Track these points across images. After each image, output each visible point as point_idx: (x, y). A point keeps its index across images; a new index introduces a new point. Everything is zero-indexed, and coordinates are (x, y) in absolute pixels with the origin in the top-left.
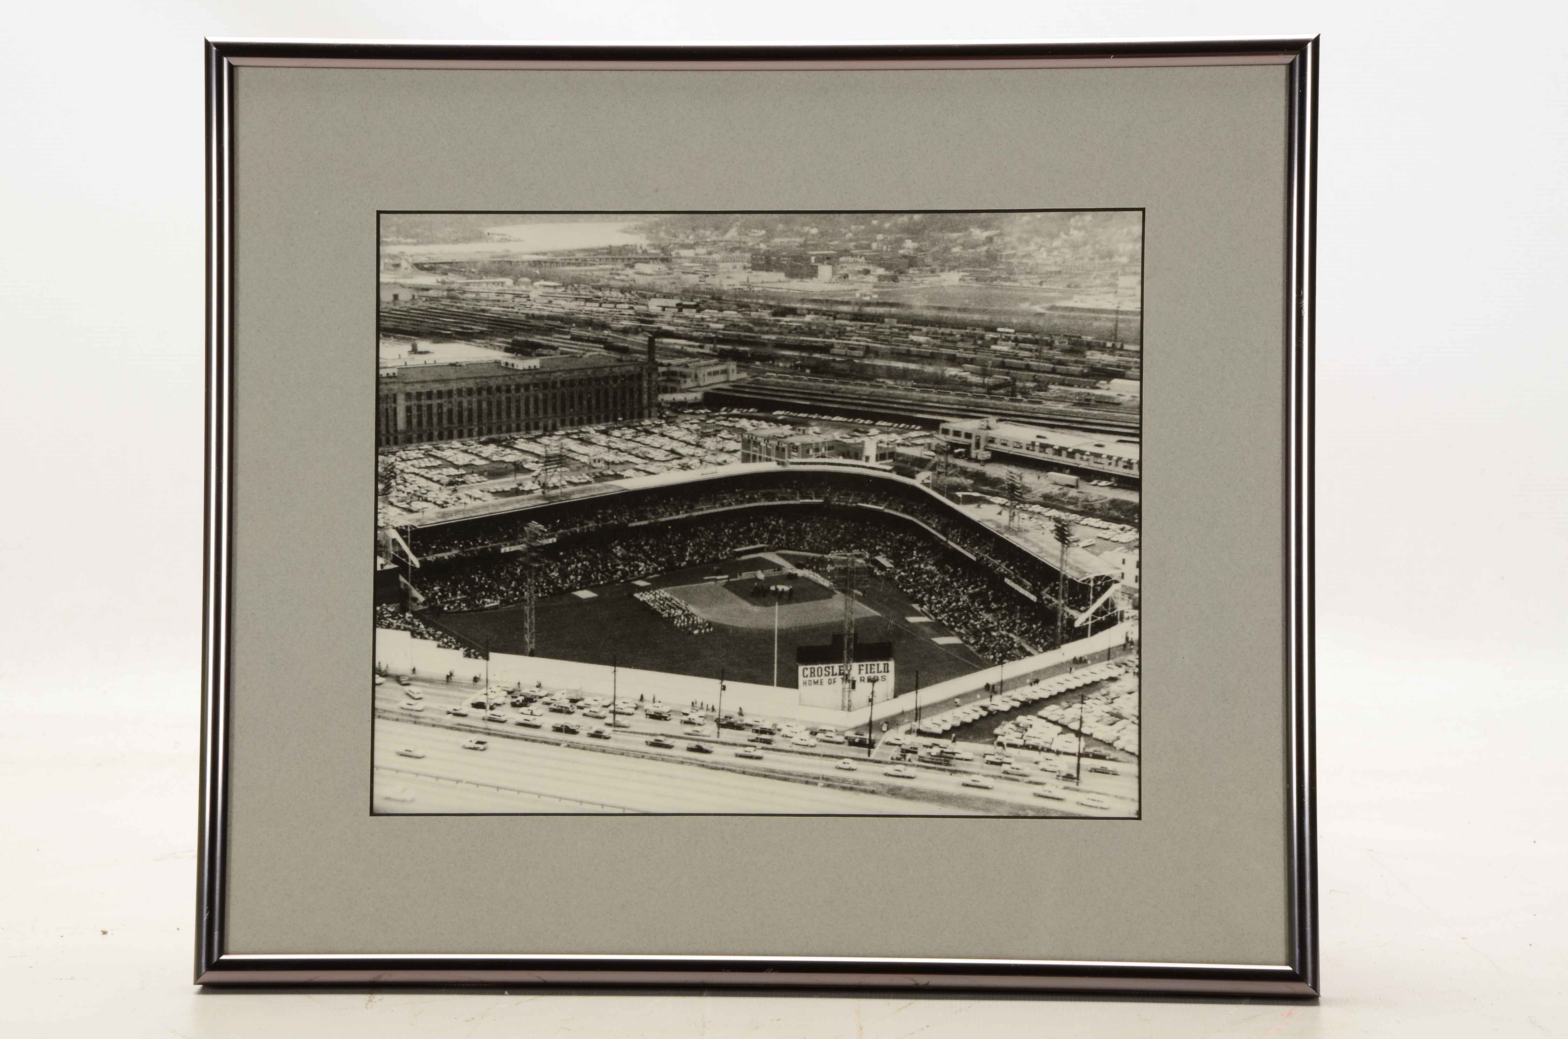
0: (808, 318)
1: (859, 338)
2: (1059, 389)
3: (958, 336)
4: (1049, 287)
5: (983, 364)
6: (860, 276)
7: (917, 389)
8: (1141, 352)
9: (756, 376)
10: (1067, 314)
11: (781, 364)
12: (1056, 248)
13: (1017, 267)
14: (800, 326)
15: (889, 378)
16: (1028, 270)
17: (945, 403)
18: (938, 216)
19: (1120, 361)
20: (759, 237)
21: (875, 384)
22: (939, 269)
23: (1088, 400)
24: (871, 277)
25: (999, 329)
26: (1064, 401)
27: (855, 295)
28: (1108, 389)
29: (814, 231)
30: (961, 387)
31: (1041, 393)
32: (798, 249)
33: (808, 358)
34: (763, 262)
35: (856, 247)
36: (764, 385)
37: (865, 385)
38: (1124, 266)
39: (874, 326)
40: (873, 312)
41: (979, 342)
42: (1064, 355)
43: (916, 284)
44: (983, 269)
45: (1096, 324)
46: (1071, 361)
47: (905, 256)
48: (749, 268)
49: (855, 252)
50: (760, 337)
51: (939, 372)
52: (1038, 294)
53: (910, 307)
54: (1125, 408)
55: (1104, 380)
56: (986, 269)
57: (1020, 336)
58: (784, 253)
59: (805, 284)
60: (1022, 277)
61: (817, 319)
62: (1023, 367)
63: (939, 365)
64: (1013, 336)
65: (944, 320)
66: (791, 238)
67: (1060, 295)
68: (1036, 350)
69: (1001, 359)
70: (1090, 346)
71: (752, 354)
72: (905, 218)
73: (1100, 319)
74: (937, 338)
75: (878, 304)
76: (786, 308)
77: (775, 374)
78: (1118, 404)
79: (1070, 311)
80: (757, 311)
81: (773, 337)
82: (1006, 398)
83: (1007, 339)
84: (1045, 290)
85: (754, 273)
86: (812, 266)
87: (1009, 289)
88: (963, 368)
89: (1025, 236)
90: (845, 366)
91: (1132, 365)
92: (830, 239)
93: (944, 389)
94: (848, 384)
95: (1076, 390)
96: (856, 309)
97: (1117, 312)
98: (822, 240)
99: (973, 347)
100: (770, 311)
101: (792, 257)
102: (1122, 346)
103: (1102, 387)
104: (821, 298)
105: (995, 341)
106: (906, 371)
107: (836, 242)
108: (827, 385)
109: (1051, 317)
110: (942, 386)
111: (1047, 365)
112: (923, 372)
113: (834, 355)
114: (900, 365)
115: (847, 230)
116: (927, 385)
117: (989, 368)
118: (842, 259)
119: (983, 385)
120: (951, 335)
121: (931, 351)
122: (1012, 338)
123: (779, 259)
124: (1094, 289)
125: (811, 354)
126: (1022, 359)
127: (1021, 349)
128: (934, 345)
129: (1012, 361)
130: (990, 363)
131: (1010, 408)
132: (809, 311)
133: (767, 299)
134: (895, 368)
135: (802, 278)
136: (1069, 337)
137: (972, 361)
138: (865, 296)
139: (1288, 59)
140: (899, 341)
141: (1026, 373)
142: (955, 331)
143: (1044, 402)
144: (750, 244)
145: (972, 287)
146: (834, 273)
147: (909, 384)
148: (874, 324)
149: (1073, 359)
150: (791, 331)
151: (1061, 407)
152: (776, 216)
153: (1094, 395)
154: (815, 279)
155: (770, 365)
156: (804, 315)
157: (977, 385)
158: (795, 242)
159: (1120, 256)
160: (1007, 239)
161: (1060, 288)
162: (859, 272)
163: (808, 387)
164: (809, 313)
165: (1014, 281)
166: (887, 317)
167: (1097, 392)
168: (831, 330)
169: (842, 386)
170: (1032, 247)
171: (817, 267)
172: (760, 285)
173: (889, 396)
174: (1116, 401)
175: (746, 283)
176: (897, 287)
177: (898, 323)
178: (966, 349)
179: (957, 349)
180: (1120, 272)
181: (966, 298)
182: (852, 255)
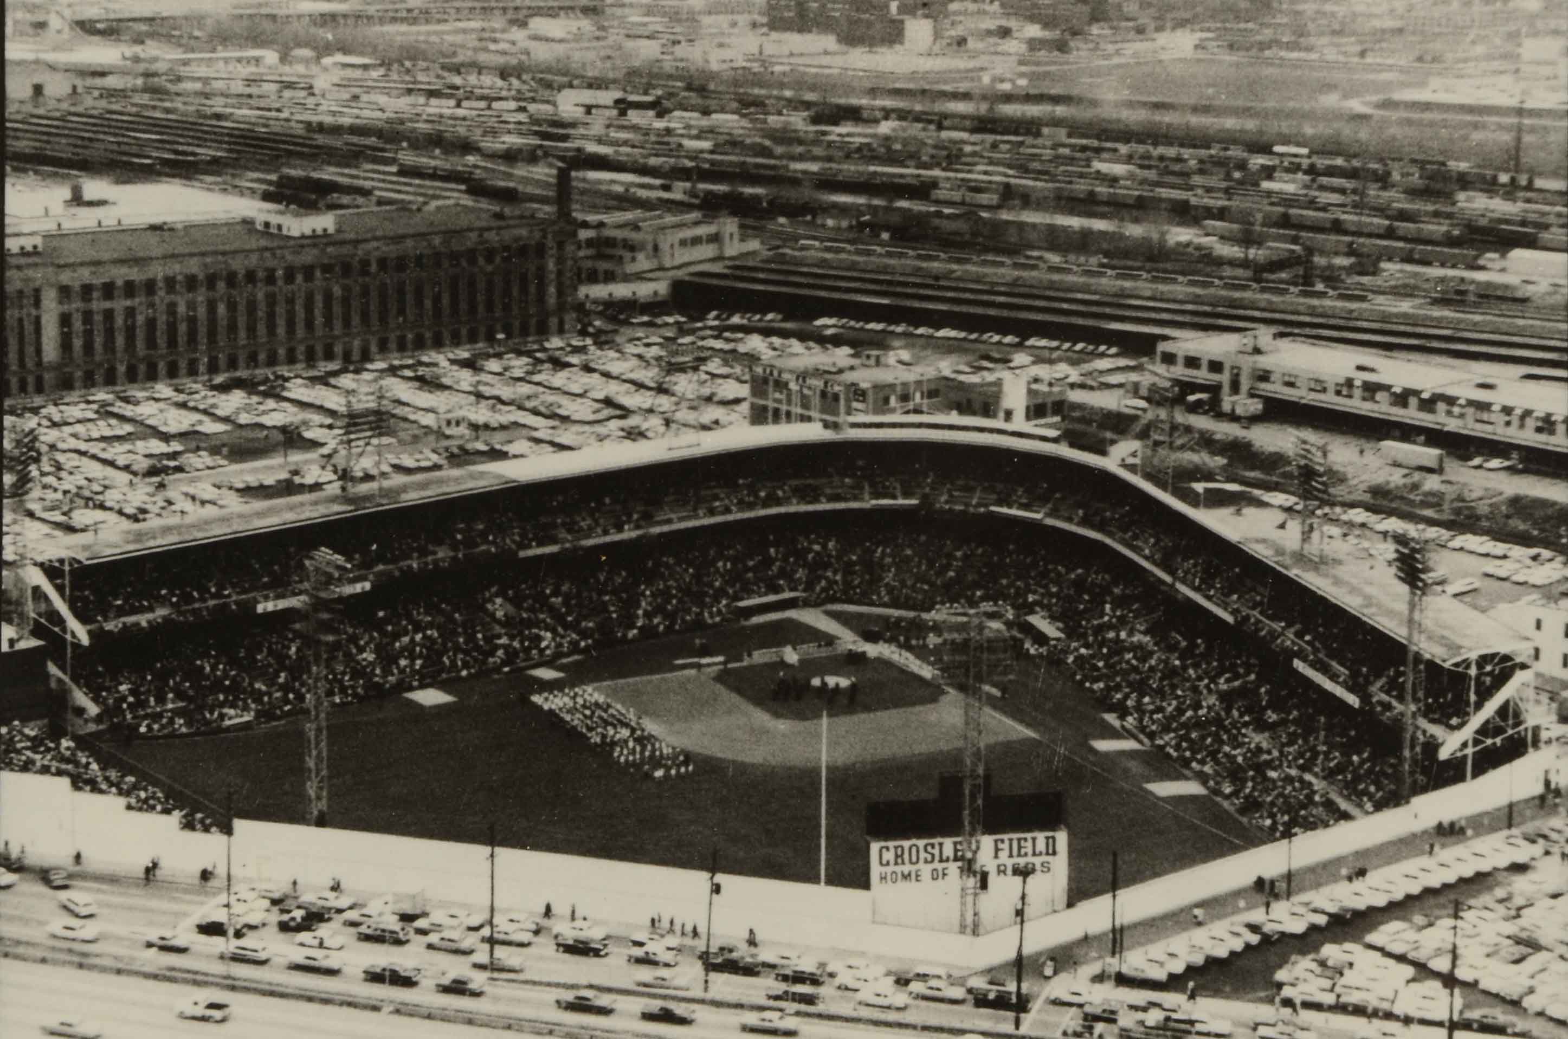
0: (885, 128)
1: (990, 168)
2: (1401, 271)
3: (1193, 163)
4: (1379, 60)
5: (1245, 218)
6: (993, 40)
7: (1109, 272)
9: (778, 247)
10: (1416, 116)
11: (830, 222)
13: (1314, 20)
14: (868, 144)
15: (1053, 248)
16: (1337, 27)
17: (1168, 301)
19: (1526, 211)
21: (1023, 261)
22: (1152, 26)
23: (1462, 293)
24: (1015, 42)
25: (1278, 149)
26: (1411, 296)
27: (980, 79)
28: (1503, 270)
30: (1200, 266)
31: (1365, 280)
33: (888, 209)
34: (792, 14)
36: (796, 265)
37: (1002, 264)
38: (1533, 18)
39: (1021, 144)
40: (1019, 114)
41: (1237, 175)
42: (1412, 201)
43: (1107, 57)
44: (1242, 25)
45: (1477, 136)
46: (1427, 213)
48: (763, 25)
50: (786, 167)
51: (1155, 236)
52: (1356, 77)
53: (1094, 103)
54: (1538, 309)
55: (1496, 251)
56: (1250, 25)
57: (1321, 163)
59: (877, 57)
60: (1324, 40)
61: (904, 130)
62: (1328, 225)
63: (1155, 222)
64: (1305, 162)
65: (1164, 130)
67: (1402, 77)
68: (1354, 191)
69: (1281, 209)
70: (1464, 181)
71: (771, 203)
73: (1484, 126)
74: (1149, 167)
75: (1028, 98)
76: (839, 107)
77: (817, 243)
78: (1524, 301)
79: (1423, 111)
80: (780, 113)
81: (814, 167)
82: (1292, 289)
83: (1294, 168)
84: (1370, 68)
85: (774, 35)
86: (893, 21)
87: (1296, 65)
88: (1203, 227)
90: (959, 226)
91: (1552, 219)
93: (1165, 271)
94: (967, 261)
95: (1436, 272)
96: (983, 108)
97: (1520, 112)
99: (1224, 185)
100: (806, 114)
101: (851, 3)
102: (1530, 182)
103: (1489, 265)
104: (911, 86)
105: (1268, 173)
106: (1086, 234)
108: (924, 265)
109: (1385, 122)
110: (1161, 265)
111: (1376, 220)
112: (1121, 237)
113: (937, 202)
114: (1075, 222)
116: (1130, 263)
117: (1258, 228)
118: (954, 7)
119: (1245, 263)
120: (1179, 160)
121: (1137, 193)
122: (1304, 167)
124: (1472, 64)
125: (891, 201)
126: (1324, 209)
127: (1322, 188)
128: (1144, 181)
129: (1305, 212)
130: (1259, 216)
131: (1301, 308)
132: (887, 114)
133: (801, 89)
134: (1065, 229)
135: (871, 45)
136: (1422, 164)
137: (1221, 214)
138: (1002, 81)
140: (1070, 174)
141: (1333, 237)
142: (1186, 153)
143: (1370, 296)
145: (1220, 62)
146: (937, 35)
147: (1094, 260)
148: (1020, 139)
149: (1430, 208)
150: (851, 153)
151: (1405, 306)
153: (1473, 282)
154: (898, 47)
155: (807, 223)
156: (876, 121)
157: (1232, 263)
161: (1402, 62)
162: (989, 33)
163: (885, 270)
164: (886, 118)
165: (1309, 49)
166: (1047, 125)
167: (1480, 277)
168: (932, 152)
169: (955, 267)
171: (902, 22)
172: (785, 61)
173: (1052, 286)
174: (1519, 294)
175: (757, 56)
176: (1067, 63)
177: (1070, 135)
178: (1209, 190)
179: (1191, 188)
180: (1524, 30)
181: (1208, 85)
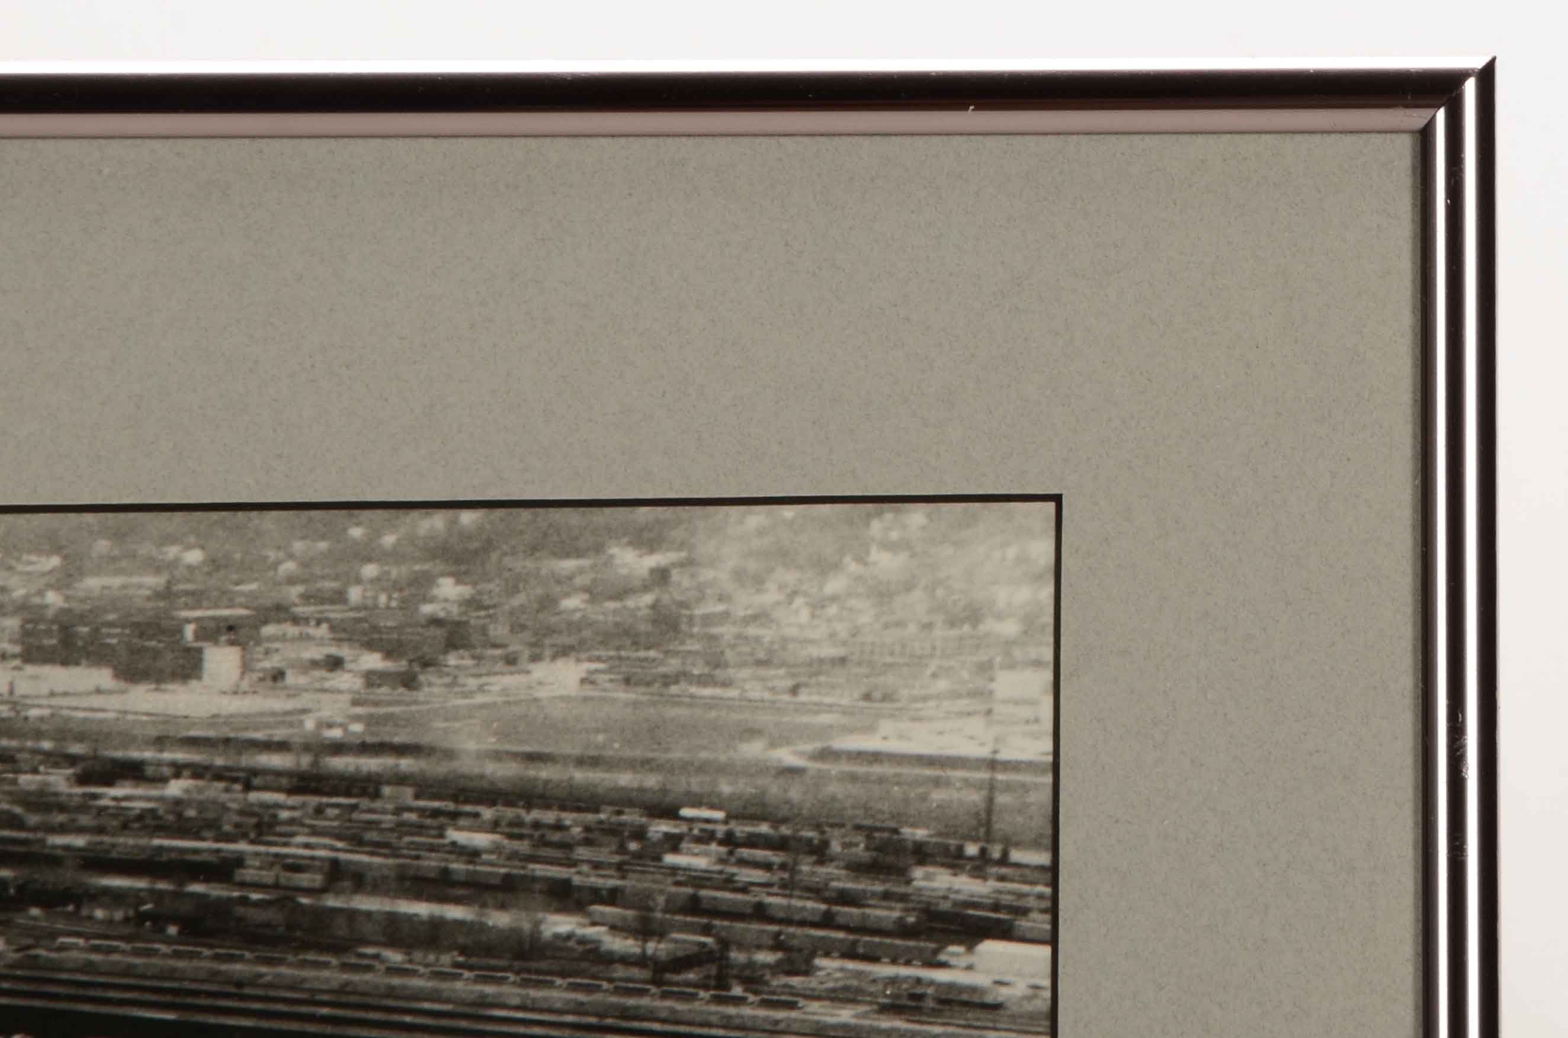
0: (175, 788)
1: (313, 840)
2: (842, 970)
3: (577, 831)
4: (815, 698)
5: (642, 903)
6: (318, 673)
7: (467, 974)
8: (1054, 869)
9: (29, 947)
10: (861, 769)
11: (99, 914)
12: (834, 598)
13: (733, 647)
14: (152, 811)
15: (393, 943)
16: (761, 655)
17: (541, 1011)
18: (526, 514)
19: (999, 892)
20: (43, 574)
21: (353, 960)
22: (527, 653)
23: (920, 997)
24: (346, 676)
25: (686, 812)
26: (854, 1001)
27: (301, 723)
28: (970, 968)
29: (194, 557)
30: (584, 965)
31: (796, 981)
32: (150, 605)
33: (177, 895)
34: (54, 641)
35: (306, 598)
36: (53, 970)
37: (326, 965)
38: (1009, 644)
39: (354, 808)
40: (351, 769)
41: (633, 846)
42: (856, 879)
43: (466, 695)
44: (642, 654)
45: (938, 796)
46: (874, 894)
47: (435, 621)
48: (14, 656)
49: (301, 610)
50: (42, 842)
51: (526, 926)
52: (785, 719)
53: (449, 754)
54: (1013, 1017)
55: (960, 943)
56: (652, 653)
57: (741, 829)
58: (111, 617)
59: (167, 697)
60: (745, 673)
61: (200, 791)
62: (749, 911)
63: (526, 908)
64: (721, 830)
65: (540, 790)
66: (131, 575)
67: (844, 720)
68: (783, 867)
69: (689, 890)
70: (922, 854)
71: (21, 889)
72: (438, 521)
73: (948, 783)
74: (520, 837)
75: (364, 748)
76: (114, 762)
77: (81, 942)
78: (996, 1007)
79: (870, 763)
80: (35, 771)
81: (80, 841)
82: (702, 994)
83: (707, 838)
84: (802, 709)
85: (30, 669)
86: (188, 650)
87: (712, 704)
88: (589, 914)
89: (752, 566)
90: (270, 915)
91: (1031, 902)
92: (235, 577)
93: (538, 972)
94: (280, 962)
95: (885, 970)
96: (306, 761)
97: (993, 764)
98: (212, 582)
99: (617, 859)
100: (70, 771)
101: (137, 625)
102: (1005, 854)
103: (953, 961)
104: (211, 733)
105: (673, 843)
106: (437, 925)
107: (253, 586)
108: (224, 967)
109: (822, 778)
110: (534, 965)
111: (810, 904)
112: (482, 927)
113: (243, 885)
114: (422, 909)
115: (281, 554)
116: (493, 962)
117: (658, 915)
118: (269, 630)
119: (642, 961)
120: (559, 827)
121: (503, 870)
122: (720, 835)
123: (96, 630)
124: (932, 704)
125: (181, 884)
126: (744, 889)
127: (742, 862)
128: (514, 855)
129: (719, 894)
130: (661, 900)
131: (714, 1019)
132: (178, 770)
133: (64, 739)
134: (410, 918)
135: (159, 681)
136: (869, 831)
137: (613, 897)
138: (330, 726)
139: (1416, 118)
140: (418, 846)
141: (755, 926)
142: (568, 818)
143: (802, 1002)
144: (19, 593)
145: (614, 701)
146: (246, 667)
147: (446, 959)
148: (352, 801)
149: (879, 887)
150: (129, 822)
151: (846, 1015)
152: (89, 518)
153: (931, 983)
154: (193, 683)
155: (68, 916)
156: (163, 780)
157: (625, 960)
158: (140, 586)
159: (1000, 617)
160: (707, 574)
161: (845, 702)
162: (314, 664)
163: (171, 974)
164: (177, 775)
165: (726, 684)
166: (389, 783)
167: (941, 976)
168: (236, 818)
169: (263, 969)
170: (771, 596)
171: (200, 651)
172: (44, 702)
173: (391, 992)
174: (989, 999)
175: (6, 697)
176: (415, 702)
177: (417, 797)
178: (597, 866)
179: (573, 864)
180: (998, 659)
181: (598, 731)
182: (296, 620)
